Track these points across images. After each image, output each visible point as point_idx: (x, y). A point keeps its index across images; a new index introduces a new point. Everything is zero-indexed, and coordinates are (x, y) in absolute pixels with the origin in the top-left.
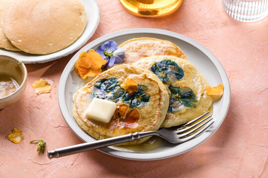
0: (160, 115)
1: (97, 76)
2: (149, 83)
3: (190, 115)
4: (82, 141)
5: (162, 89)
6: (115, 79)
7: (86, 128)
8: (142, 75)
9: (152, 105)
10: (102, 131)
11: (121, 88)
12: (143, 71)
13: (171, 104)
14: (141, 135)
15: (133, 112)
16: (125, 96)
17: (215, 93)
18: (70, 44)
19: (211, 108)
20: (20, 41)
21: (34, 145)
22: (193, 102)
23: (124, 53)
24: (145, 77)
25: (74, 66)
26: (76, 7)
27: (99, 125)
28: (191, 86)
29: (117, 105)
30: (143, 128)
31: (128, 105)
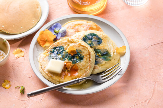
0: (90, 67)
1: (51, 46)
2: (83, 48)
3: (108, 65)
4: (47, 86)
5: (90, 51)
6: (62, 47)
7: (48, 77)
8: (78, 44)
9: (85, 61)
10: (57, 78)
11: (66, 52)
12: (79, 41)
13: (96, 59)
14: (80, 80)
15: (75, 66)
16: (69, 57)
17: (121, 51)
18: (33, 26)
19: (119, 60)
20: (3, 26)
21: (18, 89)
22: (109, 58)
23: (66, 30)
24: (80, 45)
25: (37, 40)
26: (34, 3)
27: (55, 75)
28: (107, 48)
29: (65, 63)
30: (81, 75)
31: (71, 62)
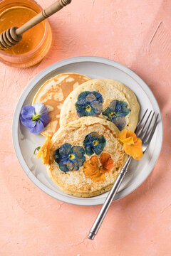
2: (93, 128)
6: (65, 144)
8: (83, 127)
9: (110, 140)
11: (77, 147)
15: (103, 156)
16: (87, 151)
22: (126, 109)
24: (87, 126)
31: (94, 154)
